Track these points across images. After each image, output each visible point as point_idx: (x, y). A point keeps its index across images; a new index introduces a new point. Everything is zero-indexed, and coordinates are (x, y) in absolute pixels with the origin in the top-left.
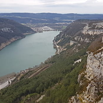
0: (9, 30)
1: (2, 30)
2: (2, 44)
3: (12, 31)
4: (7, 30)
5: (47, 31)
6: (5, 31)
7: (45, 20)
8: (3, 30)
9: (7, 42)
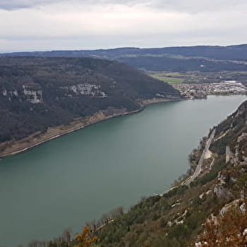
0: (93, 90)
1: (74, 89)
2: (48, 131)
3: (103, 94)
4: (89, 89)
5: (225, 94)
6: (82, 93)
7: (241, 62)
8: (75, 91)
9: (73, 123)
